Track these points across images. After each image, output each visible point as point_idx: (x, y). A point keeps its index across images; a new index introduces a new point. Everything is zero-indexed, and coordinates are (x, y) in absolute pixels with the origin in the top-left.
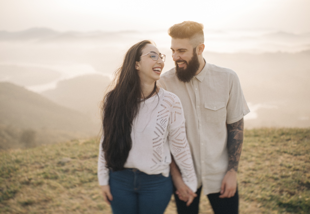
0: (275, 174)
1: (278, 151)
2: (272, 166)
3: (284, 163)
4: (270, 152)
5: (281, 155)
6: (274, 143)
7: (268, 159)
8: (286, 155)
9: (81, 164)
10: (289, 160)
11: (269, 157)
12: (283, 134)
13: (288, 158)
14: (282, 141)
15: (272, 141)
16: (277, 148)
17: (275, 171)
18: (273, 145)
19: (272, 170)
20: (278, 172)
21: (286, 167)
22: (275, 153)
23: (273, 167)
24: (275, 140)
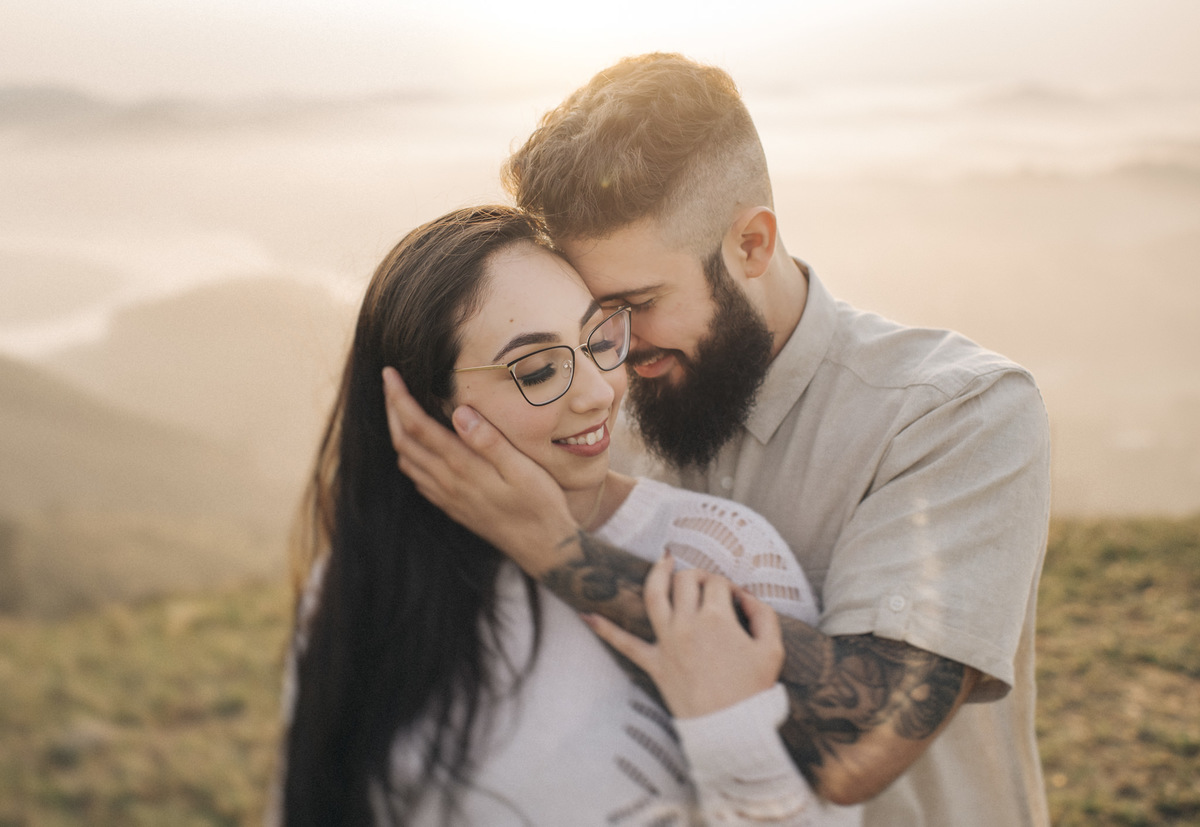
0: (1127, 792)
1: (1113, 655)
2: (1102, 742)
3: (1158, 726)
4: (1073, 662)
5: (1131, 675)
6: (1080, 608)
7: (1072, 705)
8: (1155, 677)
9: (157, 758)
10: (1173, 704)
11: (1076, 690)
12: (1111, 555)
13: (1168, 691)
14: (1117, 593)
15: (1072, 596)
16: (1106, 638)
17: (1125, 776)
18: (1081, 621)
19: (1110, 770)
20: (1139, 779)
21: (1171, 747)
22: (1100, 669)
23: (1110, 754)
24: (1086, 588)
